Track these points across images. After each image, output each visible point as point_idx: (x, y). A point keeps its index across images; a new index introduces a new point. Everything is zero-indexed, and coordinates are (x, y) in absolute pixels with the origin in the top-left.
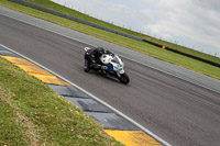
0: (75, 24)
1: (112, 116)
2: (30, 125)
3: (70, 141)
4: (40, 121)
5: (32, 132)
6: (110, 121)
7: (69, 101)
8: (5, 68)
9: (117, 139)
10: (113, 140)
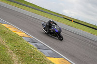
0: (33, 10)
1: (50, 51)
2: (14, 55)
3: (32, 62)
4: (19, 53)
5: (15, 58)
6: (49, 54)
7: (31, 44)
8: (3, 29)
9: (53, 62)
10: (51, 62)
